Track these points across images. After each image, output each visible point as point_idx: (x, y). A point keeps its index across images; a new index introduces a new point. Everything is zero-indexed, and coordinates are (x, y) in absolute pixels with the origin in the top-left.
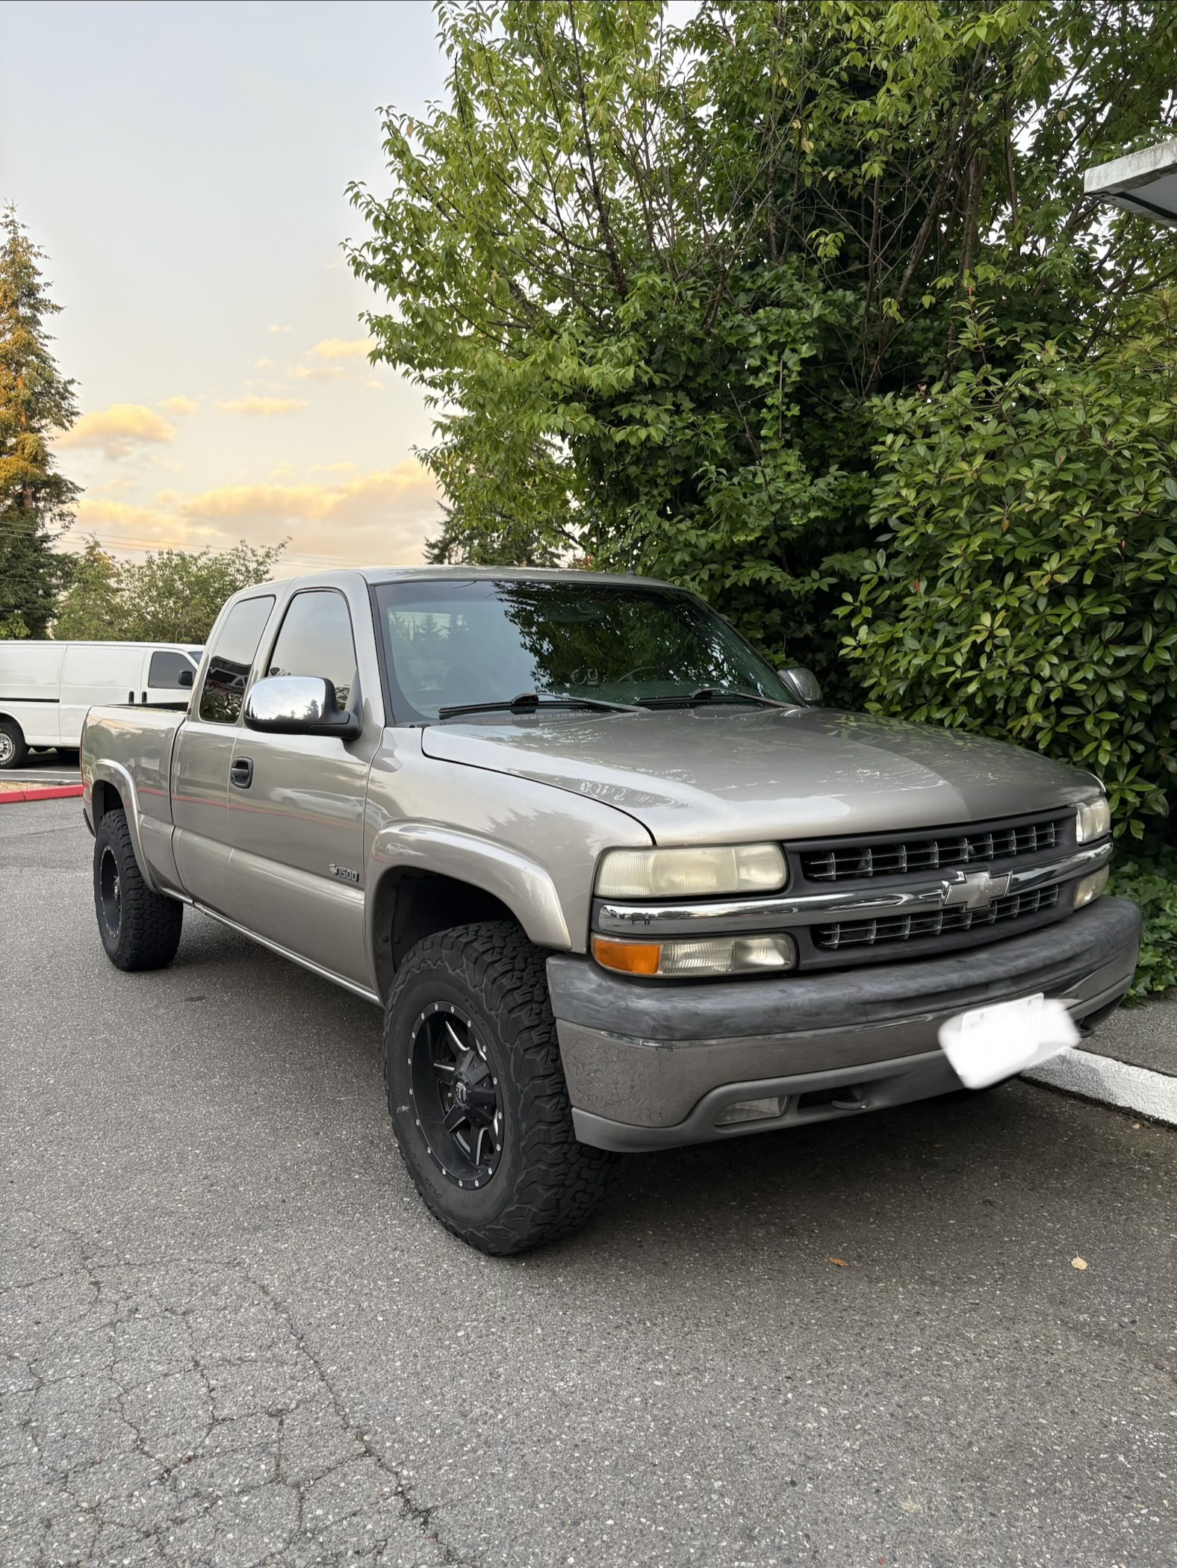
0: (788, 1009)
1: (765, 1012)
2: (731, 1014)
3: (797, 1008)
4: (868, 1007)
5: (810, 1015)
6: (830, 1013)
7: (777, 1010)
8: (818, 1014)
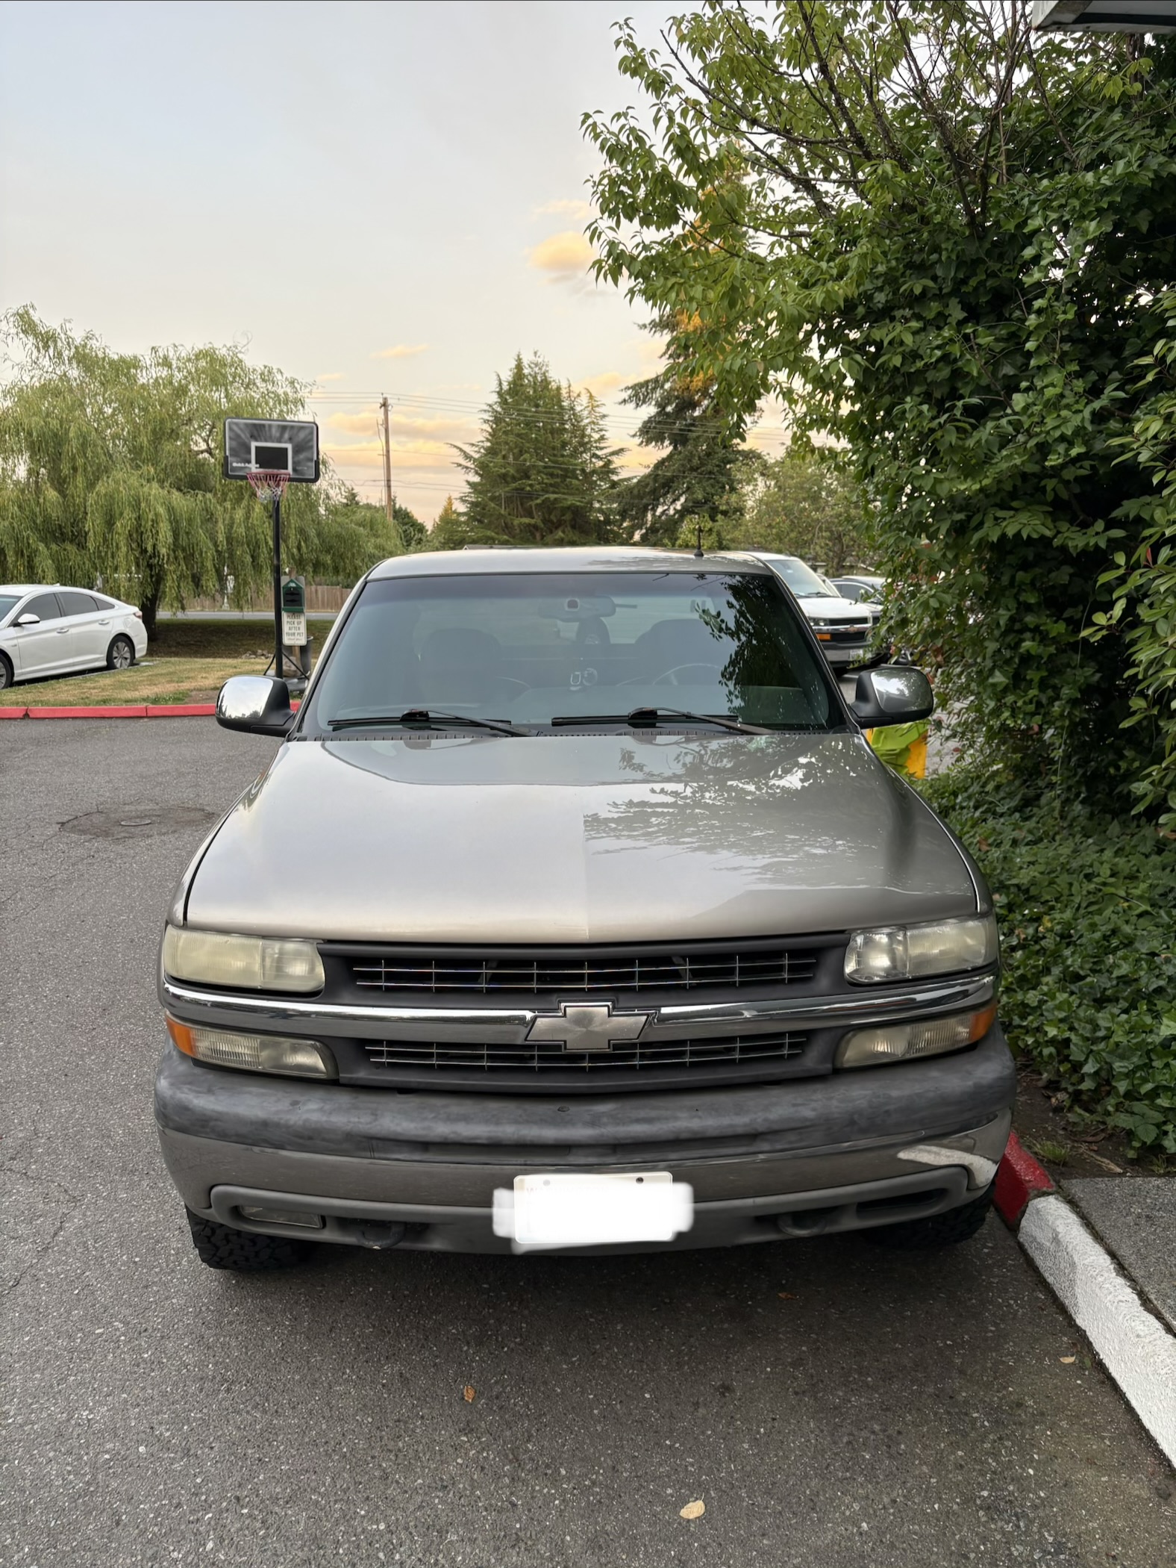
0: (277, 1125)
1: (252, 1123)
2: (219, 1117)
3: (287, 1127)
4: (374, 1142)
5: (301, 1137)
6: (324, 1140)
7: (265, 1124)
8: (310, 1138)
